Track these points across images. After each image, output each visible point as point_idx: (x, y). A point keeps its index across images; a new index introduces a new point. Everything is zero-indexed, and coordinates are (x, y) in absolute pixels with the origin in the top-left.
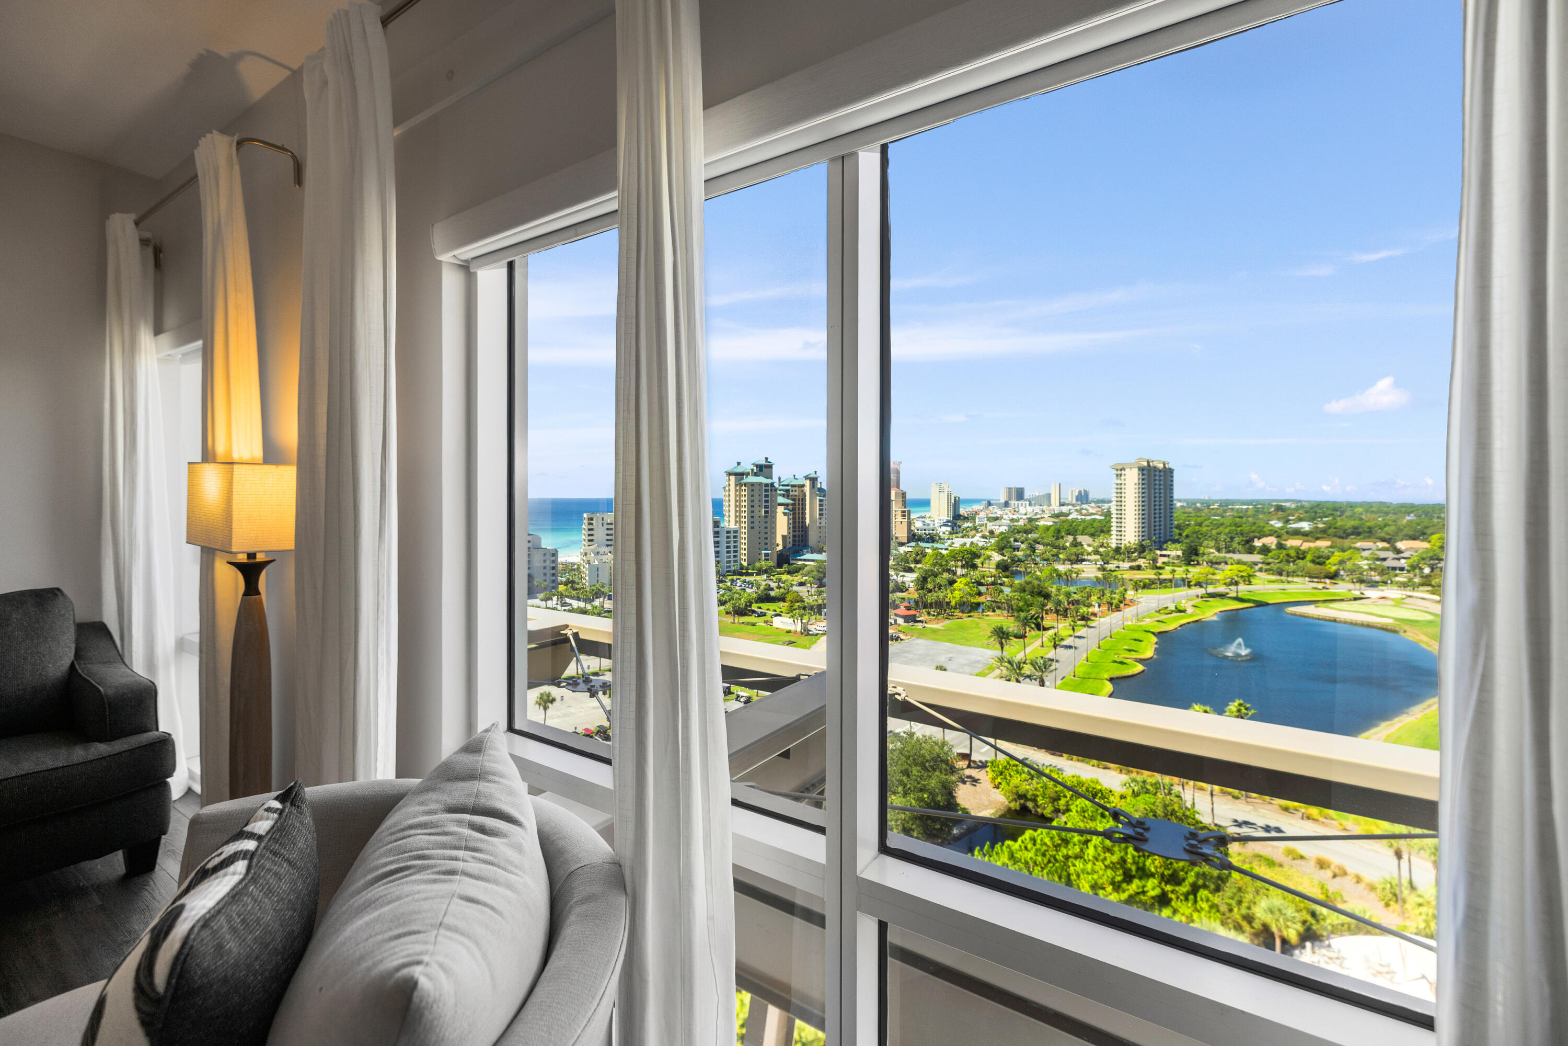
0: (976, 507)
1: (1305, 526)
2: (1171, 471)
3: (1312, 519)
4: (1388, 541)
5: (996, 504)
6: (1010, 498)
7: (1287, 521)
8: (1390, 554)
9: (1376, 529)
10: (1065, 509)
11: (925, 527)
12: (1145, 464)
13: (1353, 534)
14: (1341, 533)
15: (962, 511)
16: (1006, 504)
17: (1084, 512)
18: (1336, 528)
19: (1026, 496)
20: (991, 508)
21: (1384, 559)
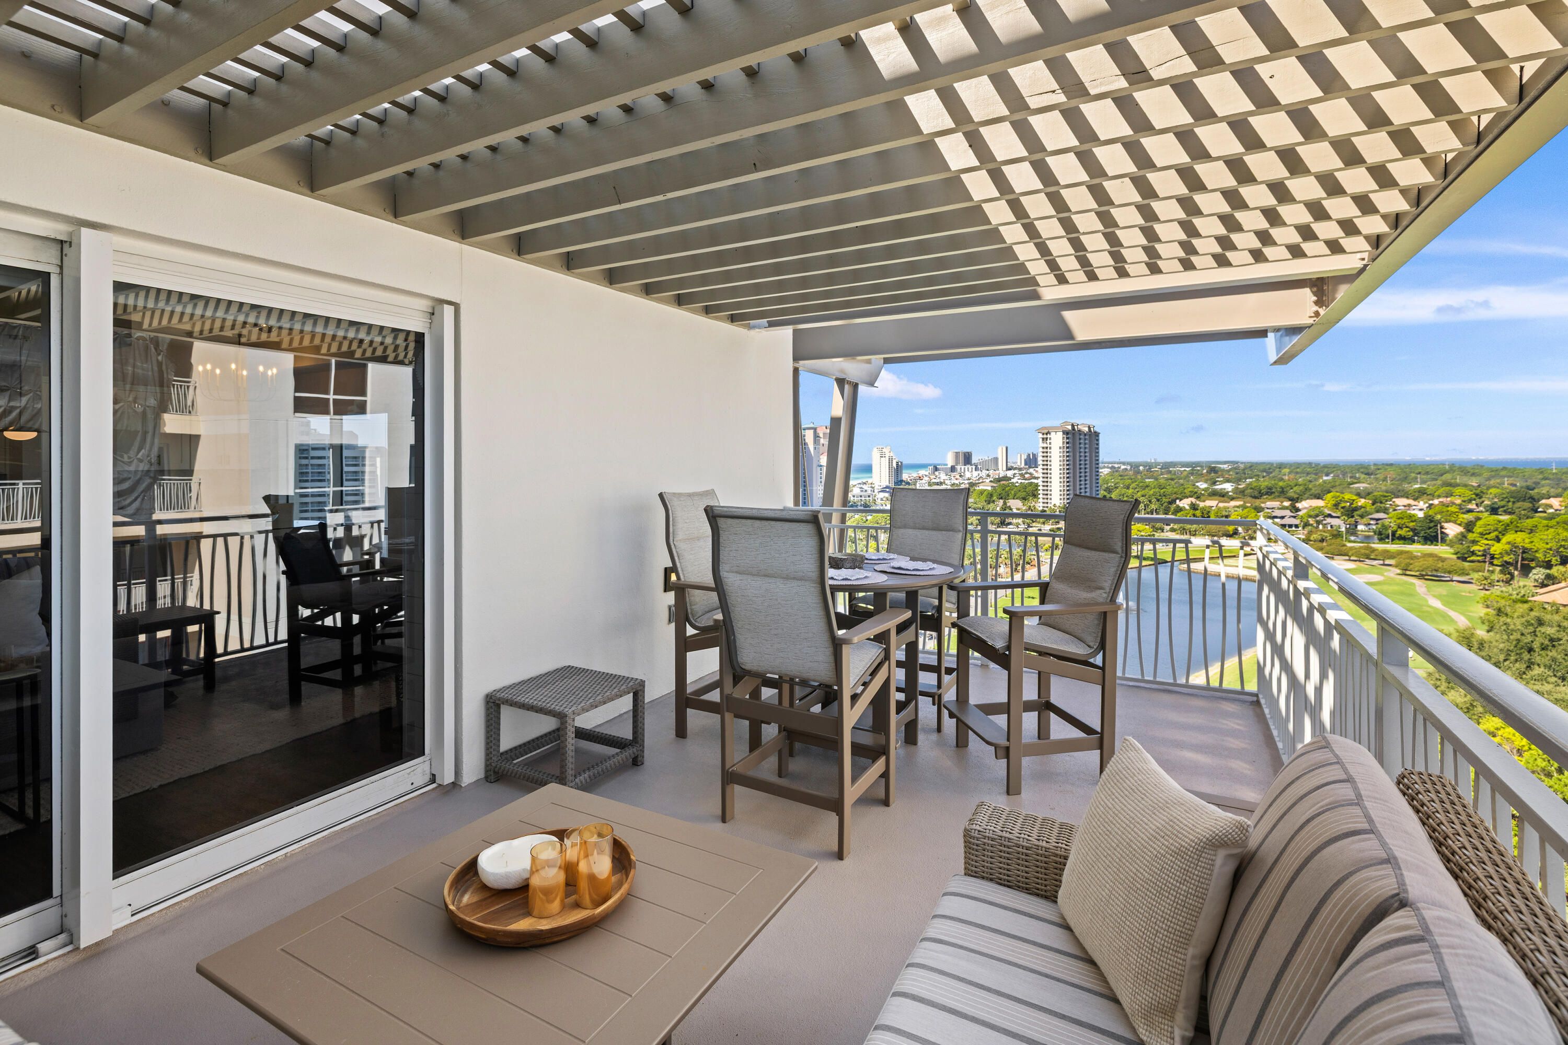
0: (922, 472)
1: (1228, 487)
2: (1097, 434)
3: (1238, 481)
4: (1291, 499)
5: (943, 470)
6: (957, 463)
7: (1214, 483)
8: (1287, 513)
9: (1288, 489)
10: (1010, 474)
11: (862, 494)
12: (1070, 427)
13: (1267, 494)
14: (1256, 493)
15: (905, 476)
16: (953, 469)
17: (1027, 476)
18: (1252, 488)
19: (975, 460)
20: (937, 473)
21: (1282, 518)
